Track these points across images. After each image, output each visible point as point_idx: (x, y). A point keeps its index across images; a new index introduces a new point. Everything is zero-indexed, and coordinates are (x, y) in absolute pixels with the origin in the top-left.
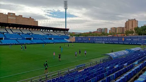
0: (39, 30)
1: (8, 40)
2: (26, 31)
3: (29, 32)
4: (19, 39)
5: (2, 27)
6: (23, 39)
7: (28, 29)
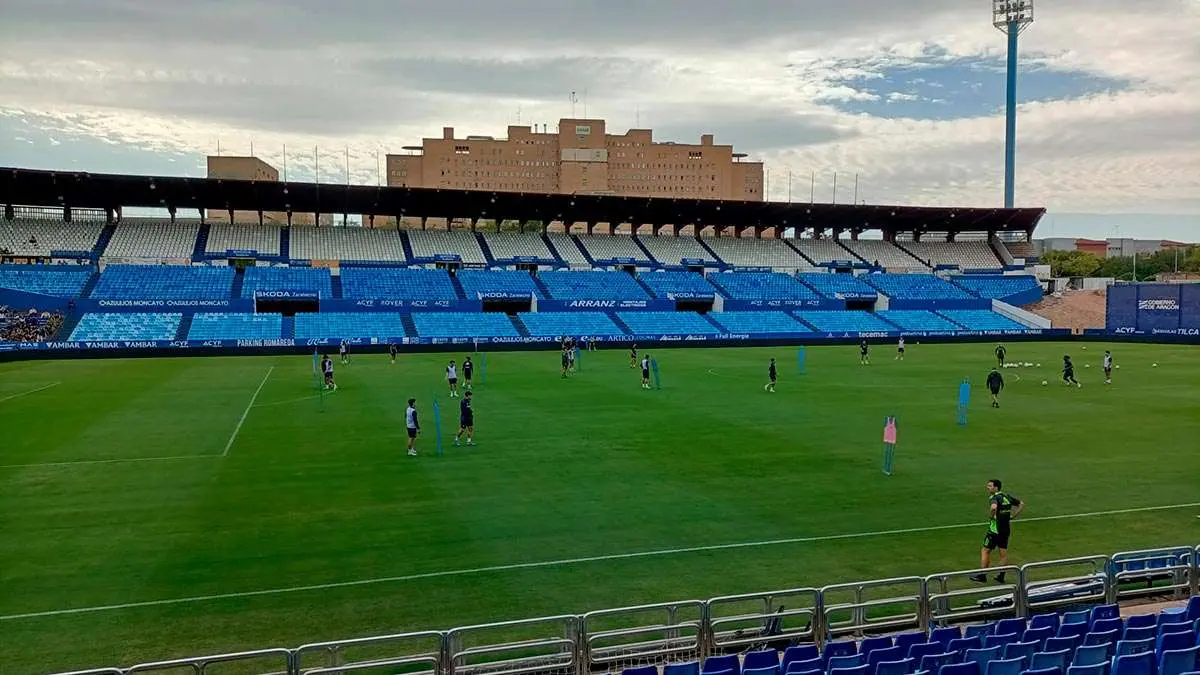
0: (770, 232)
1: (560, 314)
2: (673, 249)
3: (697, 254)
4: (628, 304)
5: (523, 222)
6: (658, 304)
7: (688, 230)
